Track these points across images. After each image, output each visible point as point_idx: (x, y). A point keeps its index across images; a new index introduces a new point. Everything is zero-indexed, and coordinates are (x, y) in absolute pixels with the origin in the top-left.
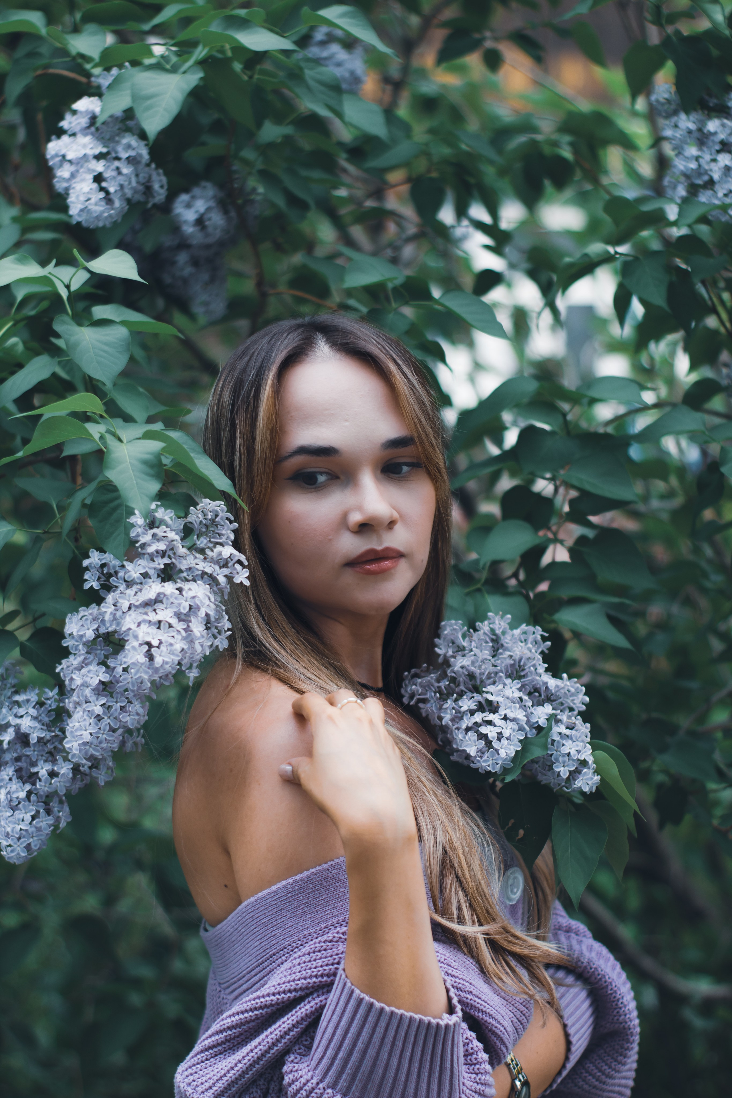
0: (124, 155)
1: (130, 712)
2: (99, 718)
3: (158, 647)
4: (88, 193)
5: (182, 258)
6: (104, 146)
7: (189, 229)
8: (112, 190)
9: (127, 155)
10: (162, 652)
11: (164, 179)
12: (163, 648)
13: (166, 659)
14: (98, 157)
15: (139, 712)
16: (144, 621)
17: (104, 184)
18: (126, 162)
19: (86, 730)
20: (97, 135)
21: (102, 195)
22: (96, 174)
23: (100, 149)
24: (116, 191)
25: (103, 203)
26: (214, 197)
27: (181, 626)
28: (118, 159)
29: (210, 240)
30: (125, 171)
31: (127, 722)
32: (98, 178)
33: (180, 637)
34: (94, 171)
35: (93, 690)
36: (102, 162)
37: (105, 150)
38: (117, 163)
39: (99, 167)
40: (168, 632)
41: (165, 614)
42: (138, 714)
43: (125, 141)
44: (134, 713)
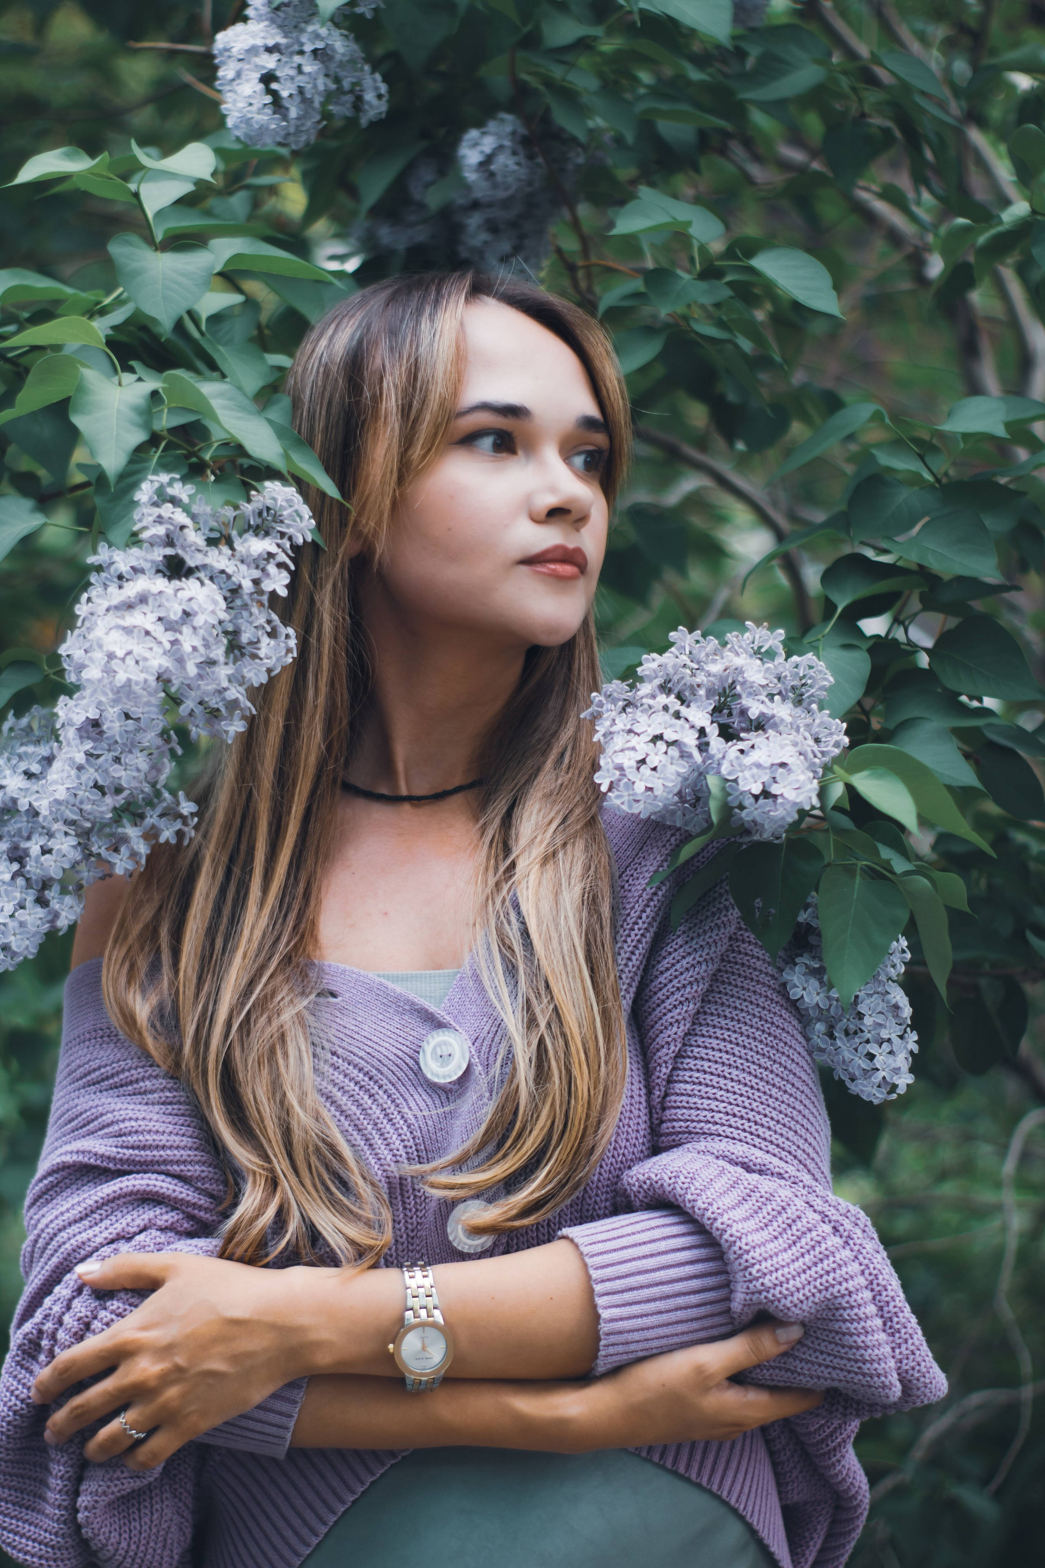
0: (308, 48)
1: (126, 764)
2: (80, 768)
3: (123, 660)
4: (249, 97)
5: (474, 221)
6: (286, 37)
7: (471, 176)
8: (285, 94)
9: (312, 47)
10: (128, 666)
11: (383, 88)
12: (130, 661)
13: (133, 677)
14: (269, 50)
15: (140, 767)
16: (118, 627)
17: (274, 86)
18: (312, 58)
19: (63, 784)
20: (279, 21)
21: (268, 99)
22: (264, 72)
23: (277, 38)
24: (291, 96)
25: (268, 111)
26: (514, 133)
27: (166, 638)
28: (301, 53)
29: (501, 194)
30: (307, 69)
31: (120, 778)
32: (268, 78)
33: (161, 651)
34: (263, 67)
35: (78, 730)
36: (276, 56)
37: (281, 40)
38: (297, 59)
39: (270, 62)
40: (144, 642)
41: (143, 619)
42: (138, 770)
43: (310, 28)
44: (133, 768)
